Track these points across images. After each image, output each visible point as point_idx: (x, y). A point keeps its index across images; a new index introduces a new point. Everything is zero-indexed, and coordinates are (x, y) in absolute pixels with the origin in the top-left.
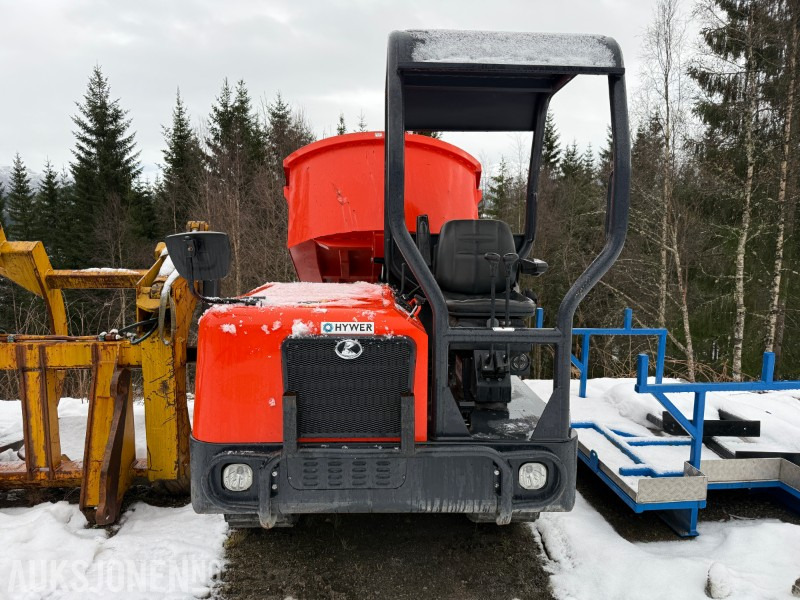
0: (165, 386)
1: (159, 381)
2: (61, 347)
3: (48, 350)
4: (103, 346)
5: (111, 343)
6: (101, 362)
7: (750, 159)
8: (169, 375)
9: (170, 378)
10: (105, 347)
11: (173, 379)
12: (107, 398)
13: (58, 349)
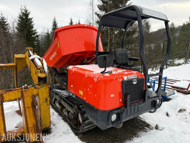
0: (46, 99)
1: (45, 99)
2: (9, 93)
3: (4, 95)
4: (25, 90)
5: (27, 89)
6: (24, 96)
7: (109, 34)
8: (48, 96)
9: (48, 97)
10: (25, 91)
11: (49, 97)
12: (29, 107)
13: (8, 94)
